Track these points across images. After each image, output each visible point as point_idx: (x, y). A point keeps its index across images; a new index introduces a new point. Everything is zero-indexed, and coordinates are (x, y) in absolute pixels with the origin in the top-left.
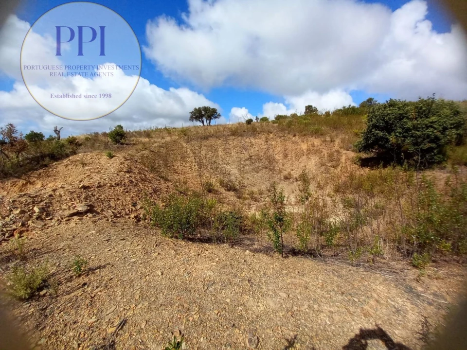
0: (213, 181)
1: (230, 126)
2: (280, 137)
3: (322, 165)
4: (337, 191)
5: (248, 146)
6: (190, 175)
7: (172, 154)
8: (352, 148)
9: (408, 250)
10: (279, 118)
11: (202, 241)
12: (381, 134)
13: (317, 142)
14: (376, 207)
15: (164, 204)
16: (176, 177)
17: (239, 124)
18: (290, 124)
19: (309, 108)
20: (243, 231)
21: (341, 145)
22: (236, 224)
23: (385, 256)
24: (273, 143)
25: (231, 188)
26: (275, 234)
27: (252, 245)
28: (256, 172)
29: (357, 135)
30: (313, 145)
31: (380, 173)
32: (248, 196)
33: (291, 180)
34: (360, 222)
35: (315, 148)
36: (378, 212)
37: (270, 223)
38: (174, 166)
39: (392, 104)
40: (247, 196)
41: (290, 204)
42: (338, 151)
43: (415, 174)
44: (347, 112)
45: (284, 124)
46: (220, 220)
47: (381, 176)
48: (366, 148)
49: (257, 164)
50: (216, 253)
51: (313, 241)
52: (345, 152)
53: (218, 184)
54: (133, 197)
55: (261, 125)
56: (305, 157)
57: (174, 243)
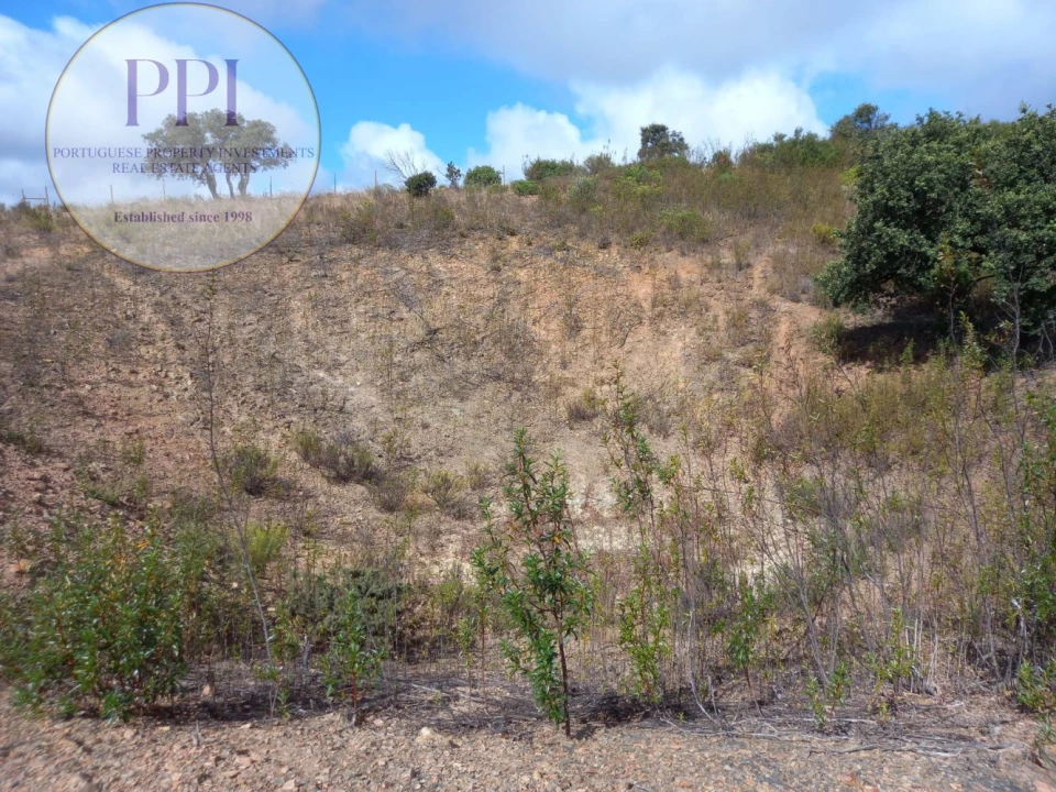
0: (272, 443)
1: (337, 204)
2: (550, 251)
3: (712, 358)
4: (759, 458)
5: (418, 288)
6: (160, 424)
7: (61, 326)
8: (811, 294)
9: (1001, 652)
10: (542, 172)
11: (217, 714)
12: (903, 238)
13: (687, 268)
14: (893, 505)
15: (26, 565)
16: (85, 435)
17: (377, 193)
18: (585, 197)
19: (655, 137)
20: (407, 647)
21: (774, 279)
22: (377, 620)
23: (930, 683)
24: (522, 275)
25: (353, 469)
26: (537, 646)
27: (445, 702)
28: (455, 394)
29: (824, 241)
30: (674, 283)
31: (906, 381)
32: (429, 499)
33: (598, 423)
34: (841, 566)
35: (684, 295)
36: (906, 526)
37: (513, 603)
38: (72, 383)
39: (936, 129)
40: (421, 498)
41: (597, 518)
42: (762, 305)
43: (1020, 381)
44: (793, 155)
45: (563, 196)
46: (306, 611)
47: (910, 393)
49: (460, 364)
50: (285, 757)
51: (682, 653)
52: (785, 306)
53: (294, 456)
55: (471, 199)
56: (644, 331)
57: (80, 743)
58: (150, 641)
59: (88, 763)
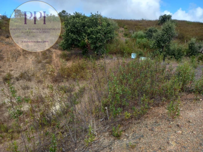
8: (59, 48)
12: (75, 37)
39: (77, 16)
42: (49, 50)
48: (67, 47)
52: (54, 50)
56: (22, 57)
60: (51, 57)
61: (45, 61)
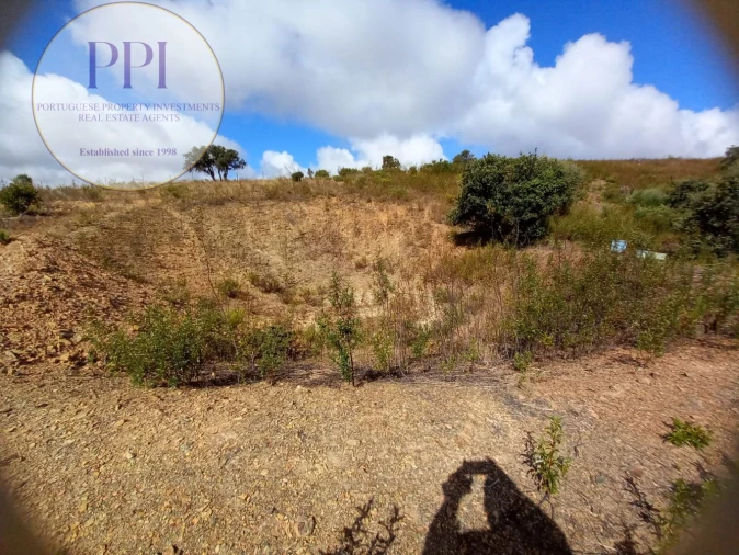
0: (240, 277)
1: (264, 184)
2: (348, 203)
3: (409, 244)
4: (426, 281)
5: (296, 217)
6: (193, 270)
7: (150, 232)
8: (446, 221)
9: (510, 349)
10: (345, 173)
11: (216, 383)
12: (478, 201)
13: (401, 210)
14: (473, 298)
15: (136, 327)
16: (161, 275)
17: (280, 179)
18: (362, 182)
19: (388, 160)
20: (293, 355)
21: (432, 215)
22: (281, 345)
23: (485, 361)
24: (338, 212)
25: (271, 288)
26: (342, 354)
27: (308, 375)
28: (312, 258)
29: (450, 201)
30: (396, 216)
31: (479, 252)
32: (302, 299)
33: (367, 268)
34: (454, 320)
35: (399, 220)
36: (477, 306)
37: (332, 338)
38: (155, 255)
39: (490, 160)
40: (299, 298)
41: (367, 305)
42: (428, 225)
43: (518, 253)
44: (438, 169)
45: (353, 182)
46: (253, 342)
47: (480, 257)
48: (462, 219)
49: (314, 247)
50: (243, 399)
51: (396, 353)
52: (437, 225)
53: (248, 283)
54: (62, 320)
55: (317, 183)
56: (385, 234)
57: (159, 397)
58: (187, 356)
59: (162, 405)
60: (430, 236)
61: (418, 244)
